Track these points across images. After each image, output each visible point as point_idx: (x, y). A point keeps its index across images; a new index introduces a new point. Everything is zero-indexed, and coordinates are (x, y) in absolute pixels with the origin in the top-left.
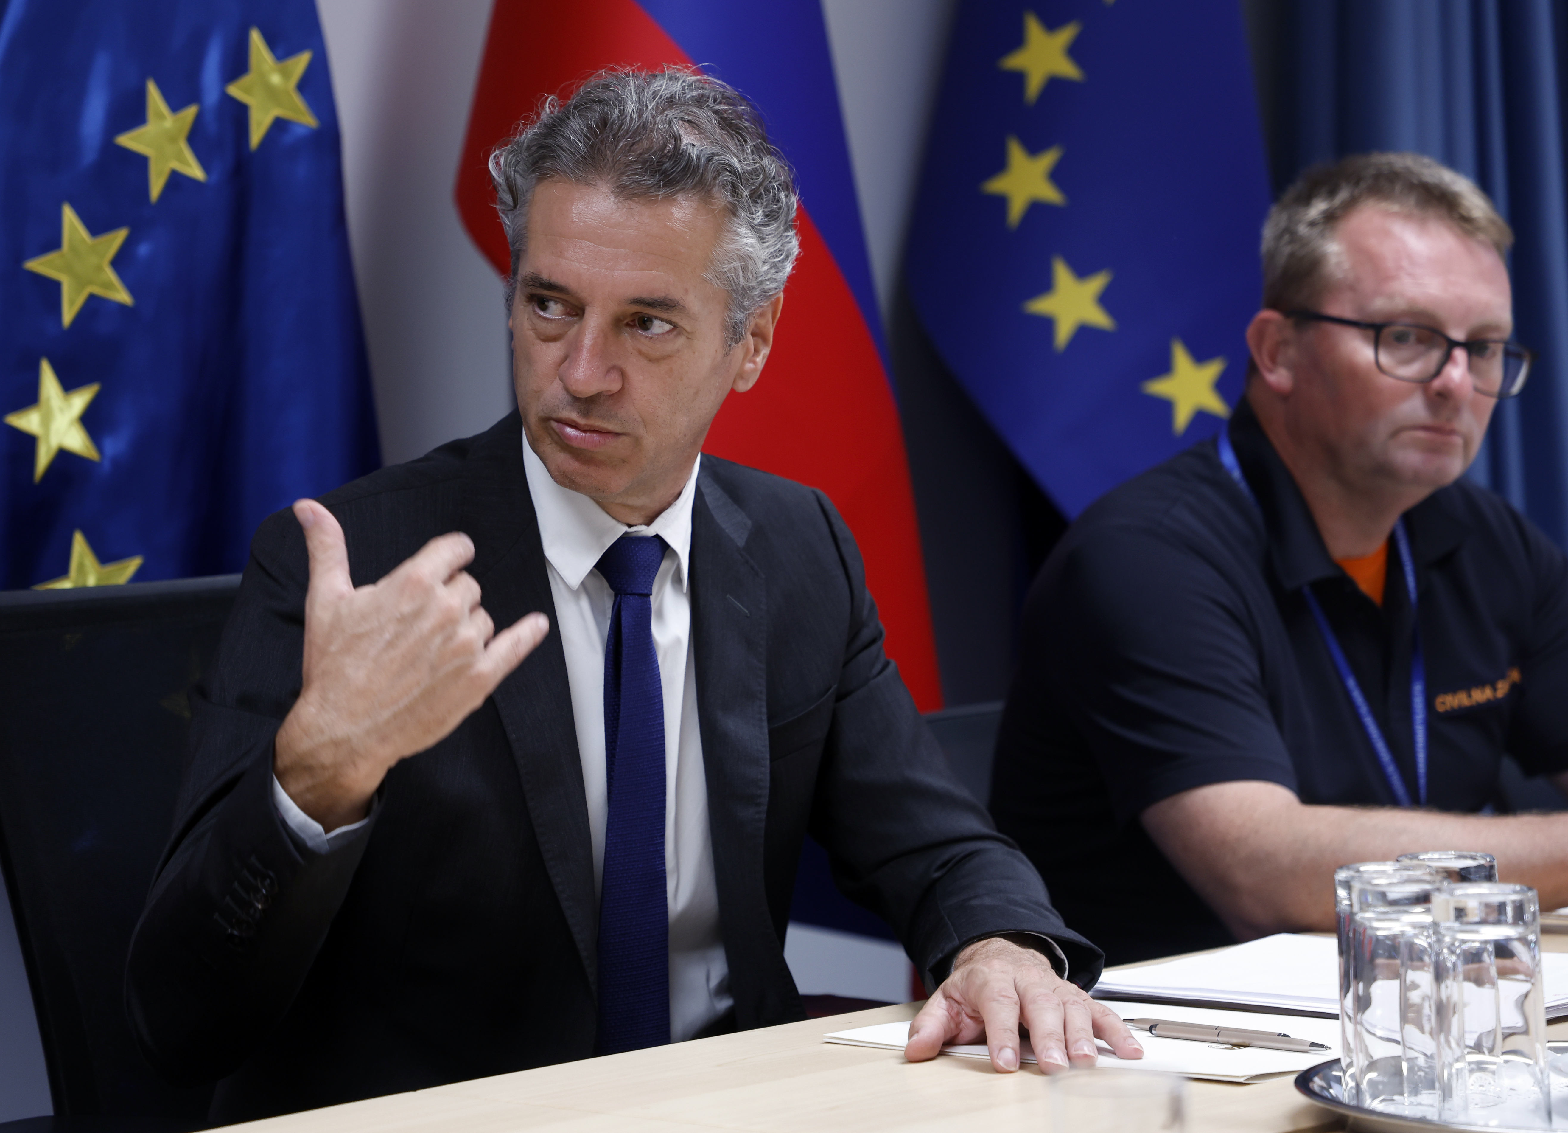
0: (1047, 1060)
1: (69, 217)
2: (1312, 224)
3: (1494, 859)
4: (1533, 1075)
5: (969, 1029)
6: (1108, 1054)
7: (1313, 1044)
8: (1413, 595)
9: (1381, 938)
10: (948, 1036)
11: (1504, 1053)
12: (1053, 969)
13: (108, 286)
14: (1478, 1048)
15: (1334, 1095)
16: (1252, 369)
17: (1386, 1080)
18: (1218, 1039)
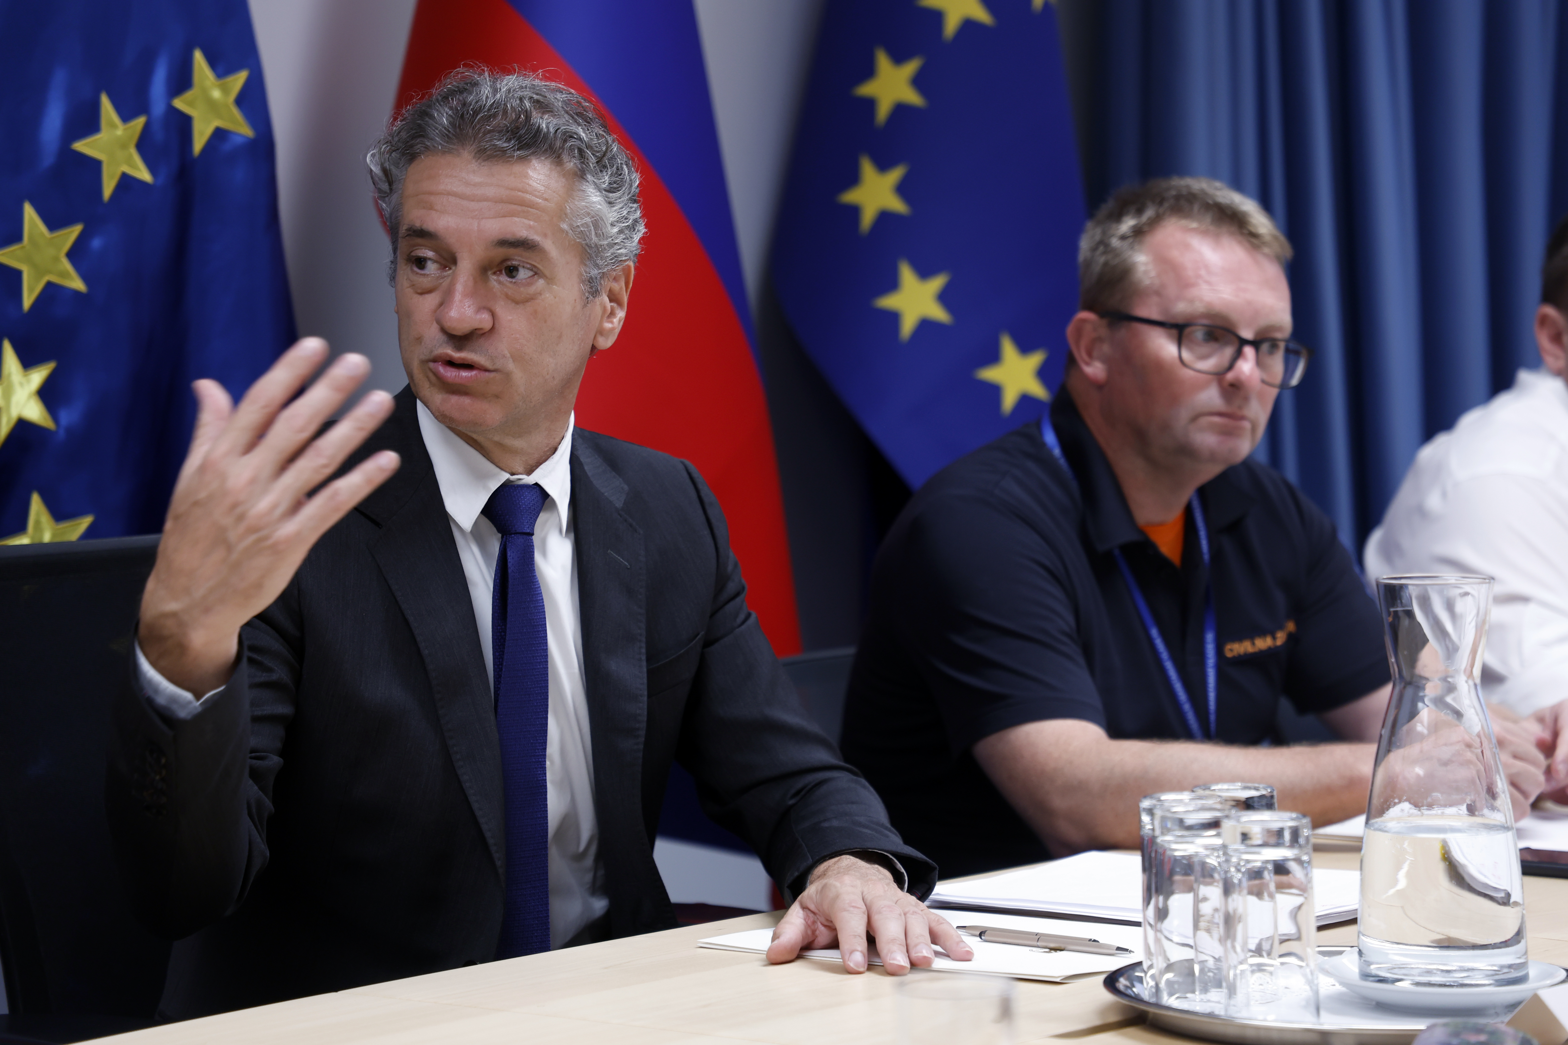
0: (891, 962)
1: (29, 212)
2: (1123, 238)
3: (1274, 790)
4: (1305, 976)
5: (823, 936)
6: (941, 956)
7: (1119, 949)
8: (1206, 557)
9: (1178, 858)
10: (806, 942)
11: (1281, 956)
12: (895, 882)
13: (64, 274)
14: (1258, 951)
15: (1136, 993)
16: (1071, 361)
17: (1180, 980)
18: (1038, 943)
